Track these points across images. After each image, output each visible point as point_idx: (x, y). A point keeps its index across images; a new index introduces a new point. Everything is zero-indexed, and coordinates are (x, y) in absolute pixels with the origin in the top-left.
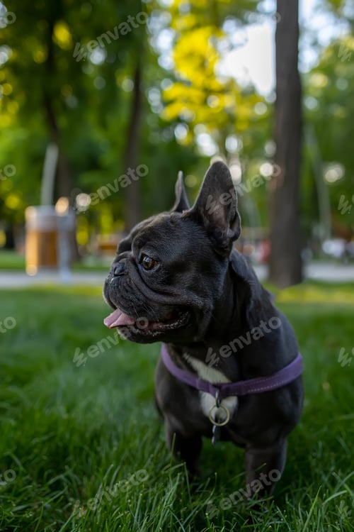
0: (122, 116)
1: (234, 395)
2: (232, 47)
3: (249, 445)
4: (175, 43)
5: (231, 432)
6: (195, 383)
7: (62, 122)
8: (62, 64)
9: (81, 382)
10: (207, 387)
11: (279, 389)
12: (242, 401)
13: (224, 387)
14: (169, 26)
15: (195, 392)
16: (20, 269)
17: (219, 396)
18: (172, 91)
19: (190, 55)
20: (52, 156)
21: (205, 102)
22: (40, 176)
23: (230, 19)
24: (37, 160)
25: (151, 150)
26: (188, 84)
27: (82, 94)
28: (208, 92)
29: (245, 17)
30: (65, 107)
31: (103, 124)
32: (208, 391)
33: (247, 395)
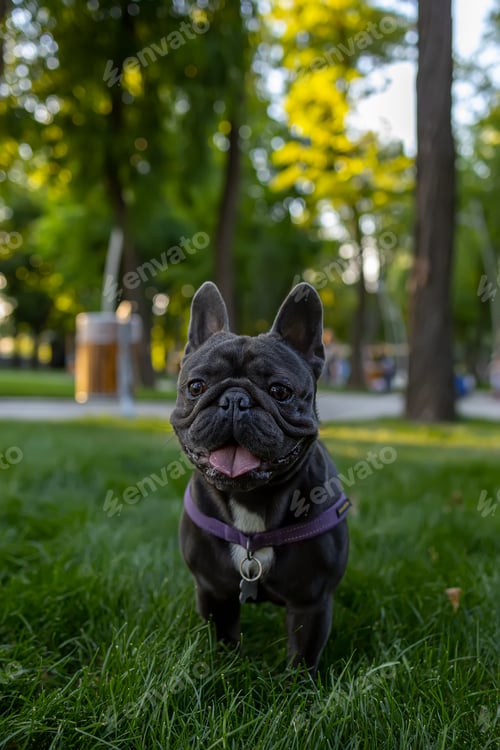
0: (213, 186)
1: (270, 546)
2: (368, 93)
3: (288, 603)
4: (289, 87)
5: (269, 589)
6: (224, 533)
7: (130, 196)
8: (132, 117)
9: (117, 536)
10: (239, 537)
11: (320, 536)
12: (279, 553)
13: (256, 537)
14: (279, 64)
15: (225, 545)
16: (68, 396)
17: (250, 547)
18: (284, 152)
19: (309, 104)
20: (116, 243)
21: (330, 168)
22: (102, 270)
23: (366, 55)
24: (99, 246)
25: (254, 233)
26: (305, 142)
27: (156, 158)
28: (333, 153)
29: (388, 52)
30: (134, 175)
31: (187, 200)
32: (239, 543)
33: (284, 545)
